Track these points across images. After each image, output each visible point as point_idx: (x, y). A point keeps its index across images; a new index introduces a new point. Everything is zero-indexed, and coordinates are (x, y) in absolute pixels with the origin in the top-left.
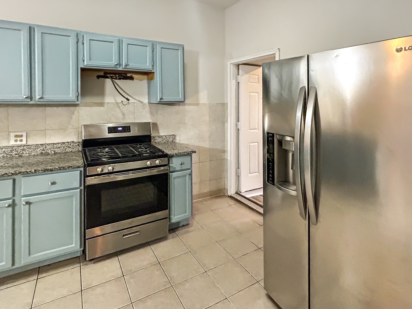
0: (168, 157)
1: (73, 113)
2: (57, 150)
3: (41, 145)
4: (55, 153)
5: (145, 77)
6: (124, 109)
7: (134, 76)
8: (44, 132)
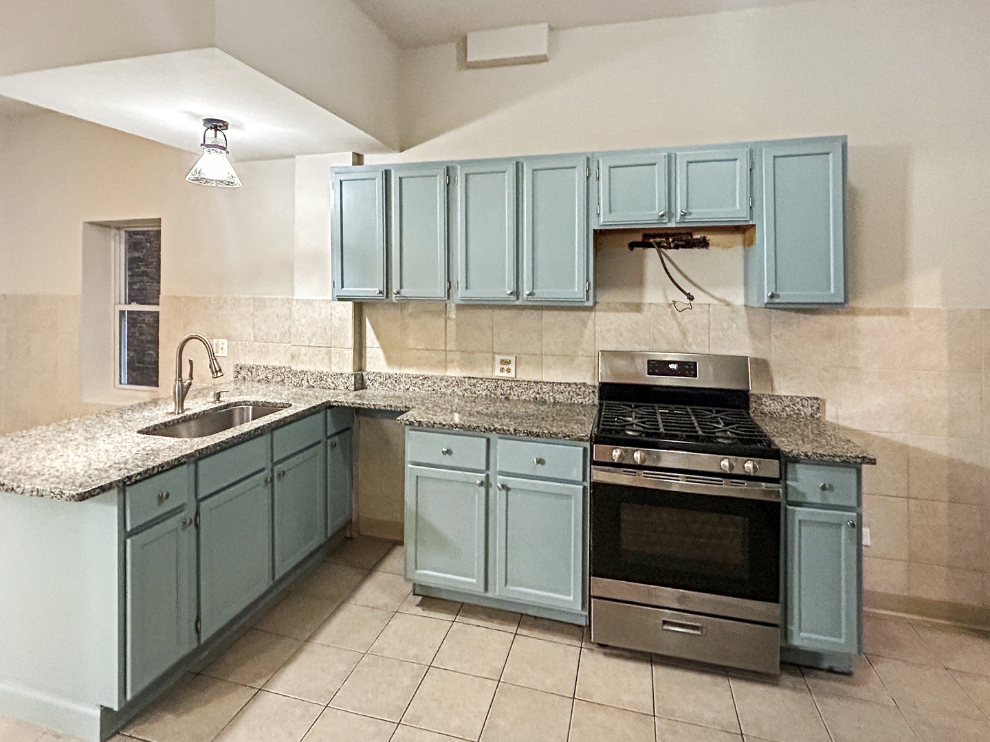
0: (783, 460)
1: (585, 324)
2: (560, 398)
3: (534, 382)
4: (555, 403)
5: (739, 238)
6: (686, 318)
7: (708, 237)
8: (539, 359)
